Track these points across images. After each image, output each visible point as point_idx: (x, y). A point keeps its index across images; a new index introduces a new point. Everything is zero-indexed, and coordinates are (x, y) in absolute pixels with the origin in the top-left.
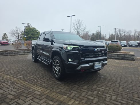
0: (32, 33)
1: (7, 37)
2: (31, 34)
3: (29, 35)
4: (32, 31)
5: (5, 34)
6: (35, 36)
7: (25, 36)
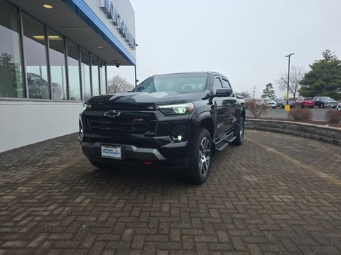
0: (326, 76)
1: (273, 91)
2: (322, 80)
3: (316, 84)
4: (325, 70)
5: (270, 85)
6: (336, 84)
7: (308, 86)
